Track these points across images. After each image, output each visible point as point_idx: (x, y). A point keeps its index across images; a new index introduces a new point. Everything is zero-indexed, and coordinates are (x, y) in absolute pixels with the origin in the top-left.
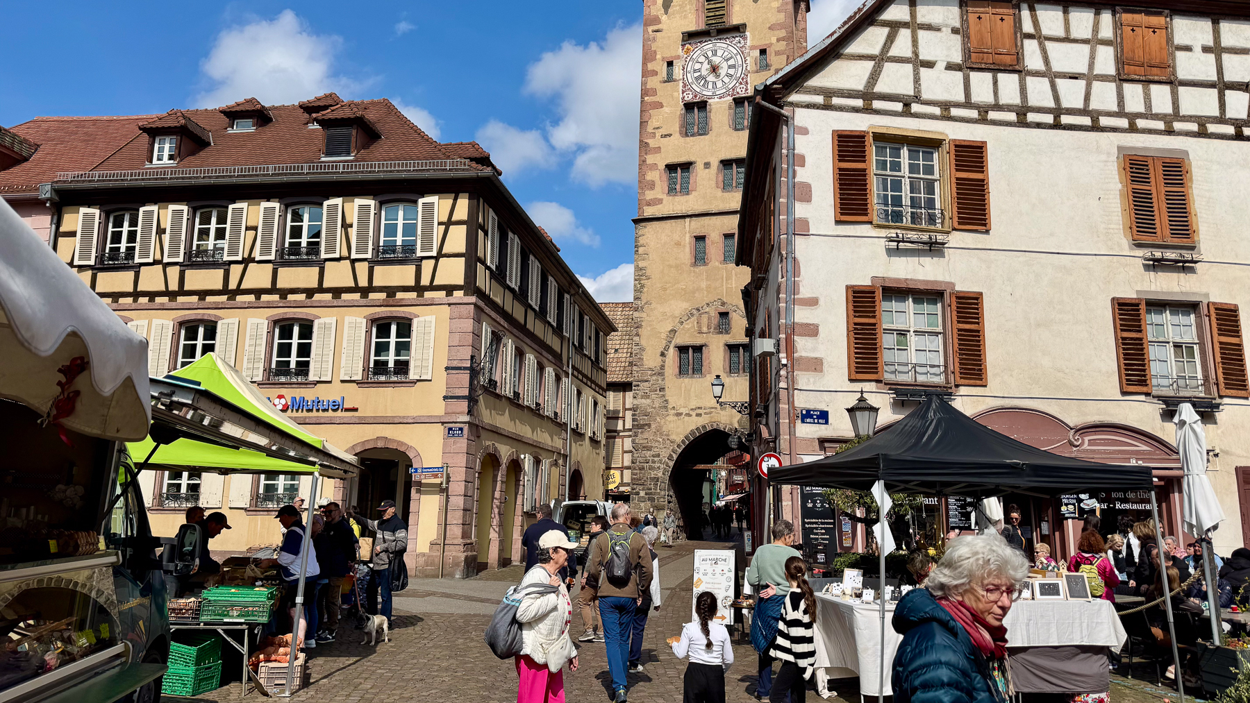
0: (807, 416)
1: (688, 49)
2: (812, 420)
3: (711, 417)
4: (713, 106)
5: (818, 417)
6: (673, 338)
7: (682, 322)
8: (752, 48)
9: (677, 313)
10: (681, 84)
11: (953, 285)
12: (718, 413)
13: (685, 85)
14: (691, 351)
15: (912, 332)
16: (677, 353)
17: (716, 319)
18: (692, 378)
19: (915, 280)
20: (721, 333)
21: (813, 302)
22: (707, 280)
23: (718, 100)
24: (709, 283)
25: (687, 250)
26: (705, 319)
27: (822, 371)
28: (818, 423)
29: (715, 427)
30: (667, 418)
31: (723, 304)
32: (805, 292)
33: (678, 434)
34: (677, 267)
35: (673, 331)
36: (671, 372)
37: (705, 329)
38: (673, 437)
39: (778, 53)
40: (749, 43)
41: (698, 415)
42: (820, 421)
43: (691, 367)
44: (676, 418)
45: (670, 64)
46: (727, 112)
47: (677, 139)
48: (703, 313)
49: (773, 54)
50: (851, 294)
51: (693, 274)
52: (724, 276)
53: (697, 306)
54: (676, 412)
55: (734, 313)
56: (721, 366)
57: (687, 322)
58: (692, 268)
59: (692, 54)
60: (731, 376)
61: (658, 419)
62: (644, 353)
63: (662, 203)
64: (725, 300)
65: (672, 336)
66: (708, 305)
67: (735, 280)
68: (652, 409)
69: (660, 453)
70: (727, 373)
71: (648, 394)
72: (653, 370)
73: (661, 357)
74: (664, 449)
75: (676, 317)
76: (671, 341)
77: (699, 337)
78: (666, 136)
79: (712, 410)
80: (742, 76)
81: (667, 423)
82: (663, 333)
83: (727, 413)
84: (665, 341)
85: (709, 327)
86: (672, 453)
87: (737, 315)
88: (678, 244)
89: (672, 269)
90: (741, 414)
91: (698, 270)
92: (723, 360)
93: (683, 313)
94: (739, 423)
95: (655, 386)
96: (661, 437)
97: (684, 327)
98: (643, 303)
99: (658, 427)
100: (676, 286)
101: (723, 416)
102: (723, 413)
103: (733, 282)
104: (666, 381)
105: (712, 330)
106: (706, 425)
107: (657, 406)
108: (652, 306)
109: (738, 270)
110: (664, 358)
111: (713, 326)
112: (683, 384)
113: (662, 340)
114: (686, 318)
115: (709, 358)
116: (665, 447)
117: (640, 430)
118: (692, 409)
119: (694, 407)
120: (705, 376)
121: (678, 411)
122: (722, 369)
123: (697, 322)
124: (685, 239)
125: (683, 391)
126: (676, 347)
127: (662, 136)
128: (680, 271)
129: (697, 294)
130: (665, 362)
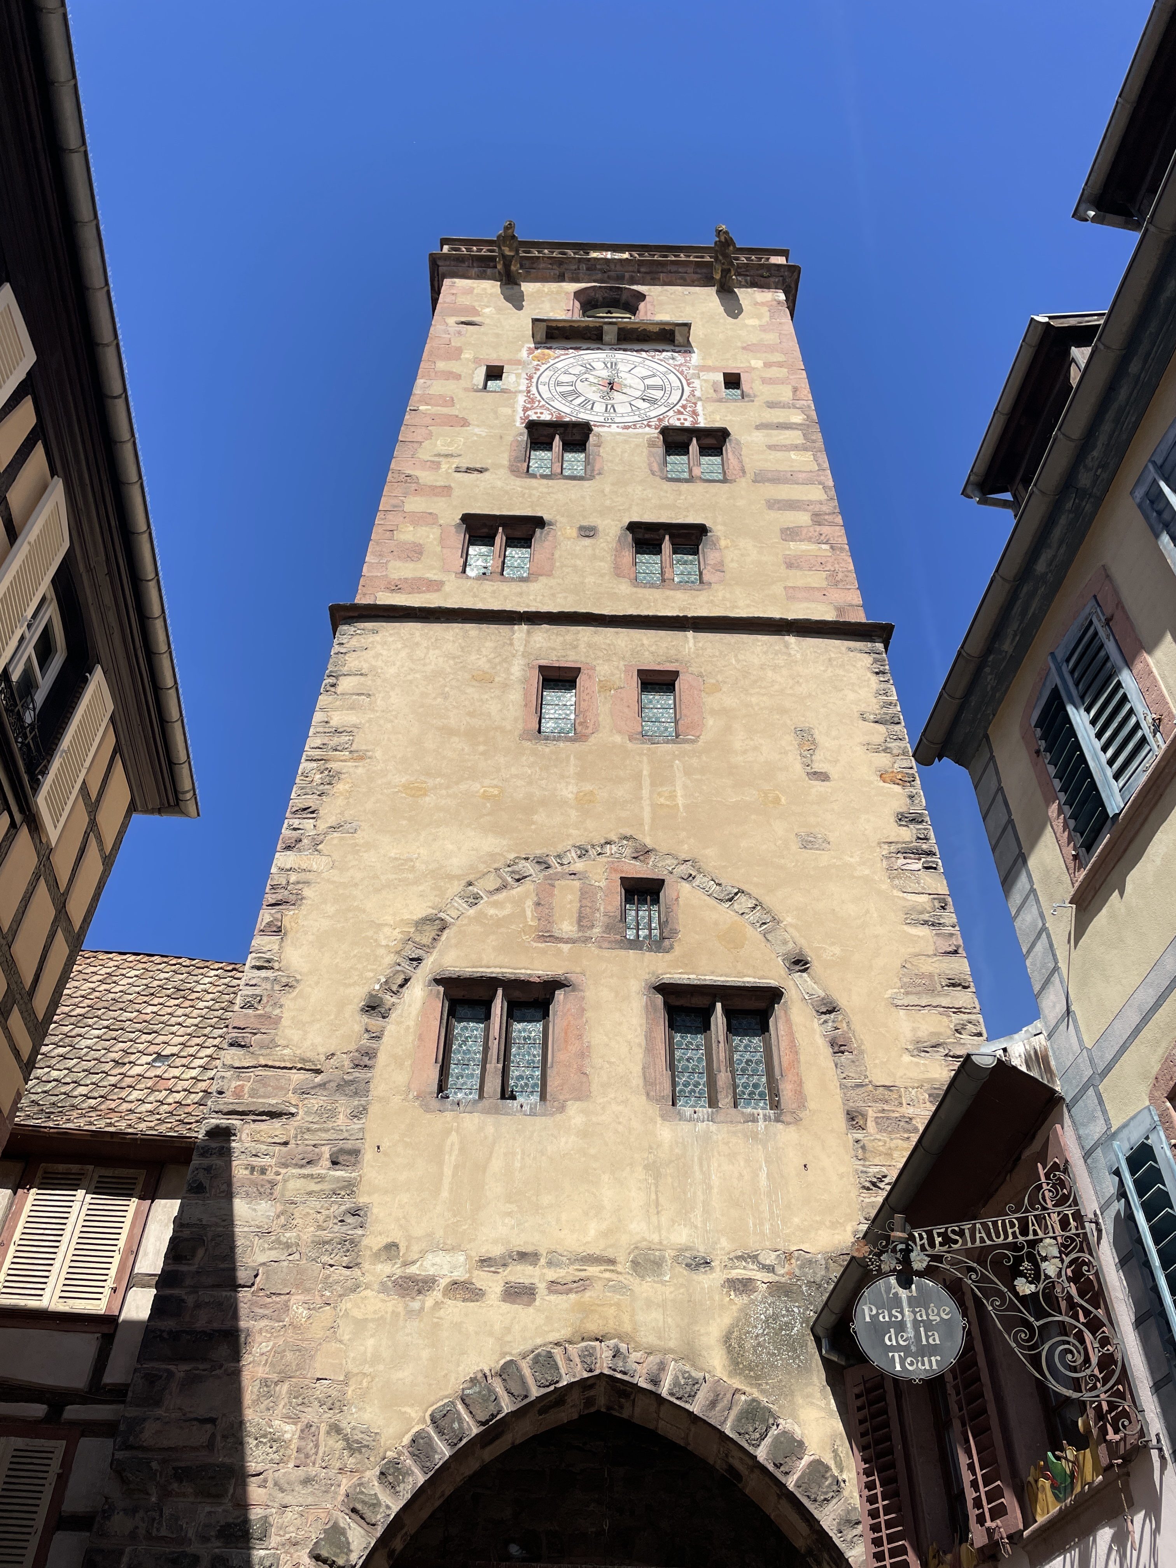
1: (543, 354)
3: (586, 1310)
4: (605, 438)
6: (428, 948)
7: (477, 897)
8: (704, 369)
9: (457, 863)
10: (521, 398)
12: (621, 1288)
13: (532, 401)
14: (499, 1001)
16: (439, 1006)
17: (610, 900)
18: (496, 1111)
20: (634, 945)
22: (581, 776)
23: (620, 430)
24: (588, 787)
26: (566, 897)
29: (604, 1365)
30: (349, 1302)
31: (643, 853)
33: (390, 1404)
34: (471, 734)
35: (435, 926)
36: (401, 1078)
37: (567, 927)
39: (767, 382)
40: (698, 361)
41: (516, 1294)
43: (493, 1073)
44: (396, 1304)
45: (494, 371)
46: (646, 449)
47: (499, 478)
48: (561, 876)
49: (756, 382)
51: (527, 757)
52: (645, 773)
53: (538, 852)
54: (399, 1272)
55: (685, 886)
56: (637, 1069)
57: (495, 897)
58: (528, 744)
59: (552, 362)
60: (681, 1117)
61: (298, 1310)
62: (288, 1000)
63: (438, 590)
64: (649, 842)
65: (426, 940)
66: (583, 853)
67: (685, 787)
68: (273, 1255)
69: (275, 1520)
70: (658, 1100)
71: (270, 1176)
72: (318, 1072)
73: (365, 1019)
74: (300, 1496)
75: (451, 877)
76: (418, 960)
77: (544, 952)
78: (469, 470)
79: (593, 1270)
80: (683, 402)
81: (345, 1332)
82: (386, 930)
83: (668, 1290)
84: (390, 959)
85: (583, 920)
86: (345, 1520)
87: (700, 893)
88: (484, 680)
89: (455, 739)
90: (741, 1300)
91: (547, 750)
92: (639, 1054)
93: (482, 868)
94: (729, 1349)
95: (309, 1137)
96: (293, 1419)
97: (482, 914)
98: (322, 826)
99: (289, 1355)
100: (463, 787)
101: (649, 1304)
102: (645, 1288)
103: (679, 793)
104: (372, 1122)
105: (597, 931)
106: (557, 1352)
107: (308, 1233)
108: (361, 837)
109: (695, 761)
110: (380, 1022)
111: (600, 919)
112: (454, 1137)
113: (381, 951)
114: (492, 882)
115: (580, 1037)
116: (307, 1481)
117: (180, 1370)
118: (485, 1262)
119: (496, 1251)
120: (562, 1109)
121: (413, 1270)
122: (637, 1081)
123: (538, 904)
124: (507, 671)
125: (448, 1171)
126: (438, 981)
127: (458, 470)
128: (481, 748)
129: (540, 817)
130: (378, 1038)
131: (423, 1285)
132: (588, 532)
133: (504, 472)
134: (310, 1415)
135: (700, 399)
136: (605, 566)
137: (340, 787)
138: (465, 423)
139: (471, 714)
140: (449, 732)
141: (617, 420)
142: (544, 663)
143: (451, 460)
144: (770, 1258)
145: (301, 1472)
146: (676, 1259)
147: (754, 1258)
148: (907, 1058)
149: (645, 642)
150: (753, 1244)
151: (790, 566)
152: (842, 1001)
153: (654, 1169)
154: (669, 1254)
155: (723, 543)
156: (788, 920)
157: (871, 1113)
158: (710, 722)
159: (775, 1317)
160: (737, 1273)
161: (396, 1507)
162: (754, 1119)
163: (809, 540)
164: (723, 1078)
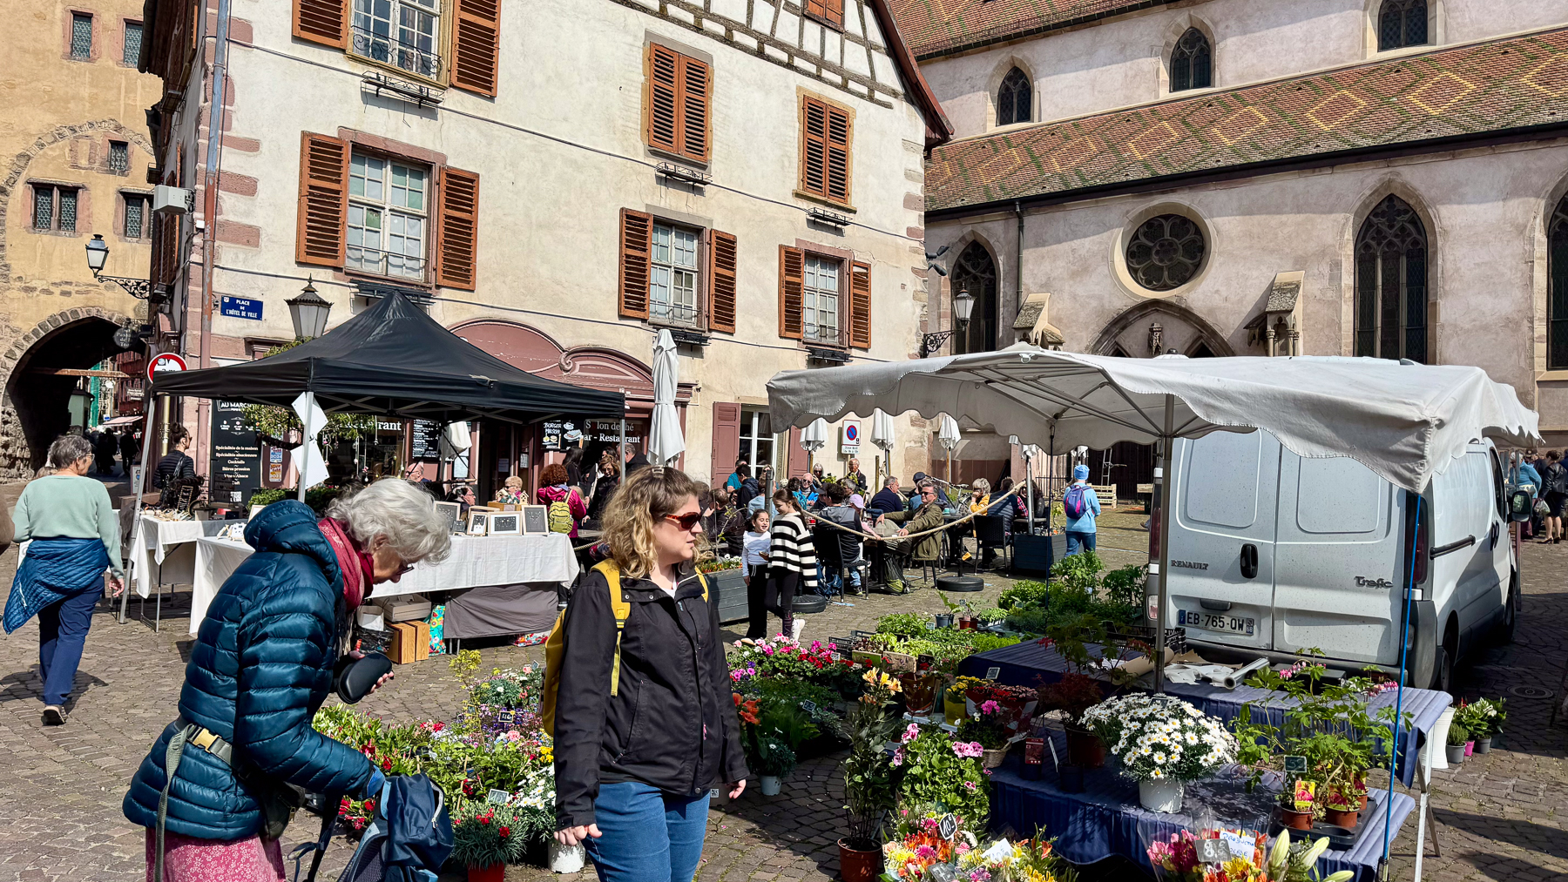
0: (230, 305)
2: (237, 313)
3: (88, 299)
5: (248, 309)
6: (23, 168)
7: (43, 145)
9: (33, 129)
11: (445, 158)
12: (98, 294)
14: (56, 193)
15: (387, 210)
16: (31, 192)
17: (105, 150)
18: (56, 235)
19: (398, 143)
20: (113, 172)
21: (252, 146)
22: (92, 85)
24: (95, 91)
25: (58, 29)
26: (84, 147)
27: (257, 246)
28: (247, 317)
29: (94, 313)
30: (7, 293)
31: (118, 128)
32: (238, 129)
33: (25, 320)
34: (36, 53)
35: (25, 157)
36: (17, 221)
37: (84, 162)
38: (15, 324)
41: (65, 293)
42: (250, 314)
43: (55, 218)
44: (23, 294)
48: (81, 137)
50: (308, 144)
51: (65, 71)
52: (123, 85)
53: (71, 124)
54: (23, 285)
55: (138, 146)
56: (111, 224)
57: (51, 146)
58: (66, 61)
60: (127, 241)
64: (122, 123)
65: (22, 165)
66: (91, 124)
67: (142, 94)
70: (119, 235)
75: (31, 135)
76: (20, 173)
77: (73, 173)
79: (90, 288)
81: (7, 301)
82: (4, 158)
83: (116, 295)
84: (7, 171)
85: (91, 160)
86: (14, 348)
87: (143, 150)
88: (40, 17)
89: (27, 55)
91: (75, 66)
92: (112, 217)
93: (45, 131)
94: (135, 311)
97: (45, 153)
100: (33, 84)
101: (110, 298)
102: (109, 294)
103: (138, 98)
104: (7, 236)
105: (96, 165)
106: (79, 310)
109: (147, 81)
110: (6, 198)
111: (99, 160)
112: (40, 242)
113: (3, 168)
114: (50, 139)
115: (89, 207)
118: (54, 284)
119: (57, 281)
120: (81, 236)
121: (28, 285)
122: (111, 227)
123: (71, 150)
124: (53, 12)
125: (38, 255)
126: (29, 183)
128: (41, 62)
129: (72, 105)
131: (33, 289)
139: (35, 40)
140: (25, 51)
142: (74, 8)
153: (114, 258)
161: (29, 346)
164: (144, 227)
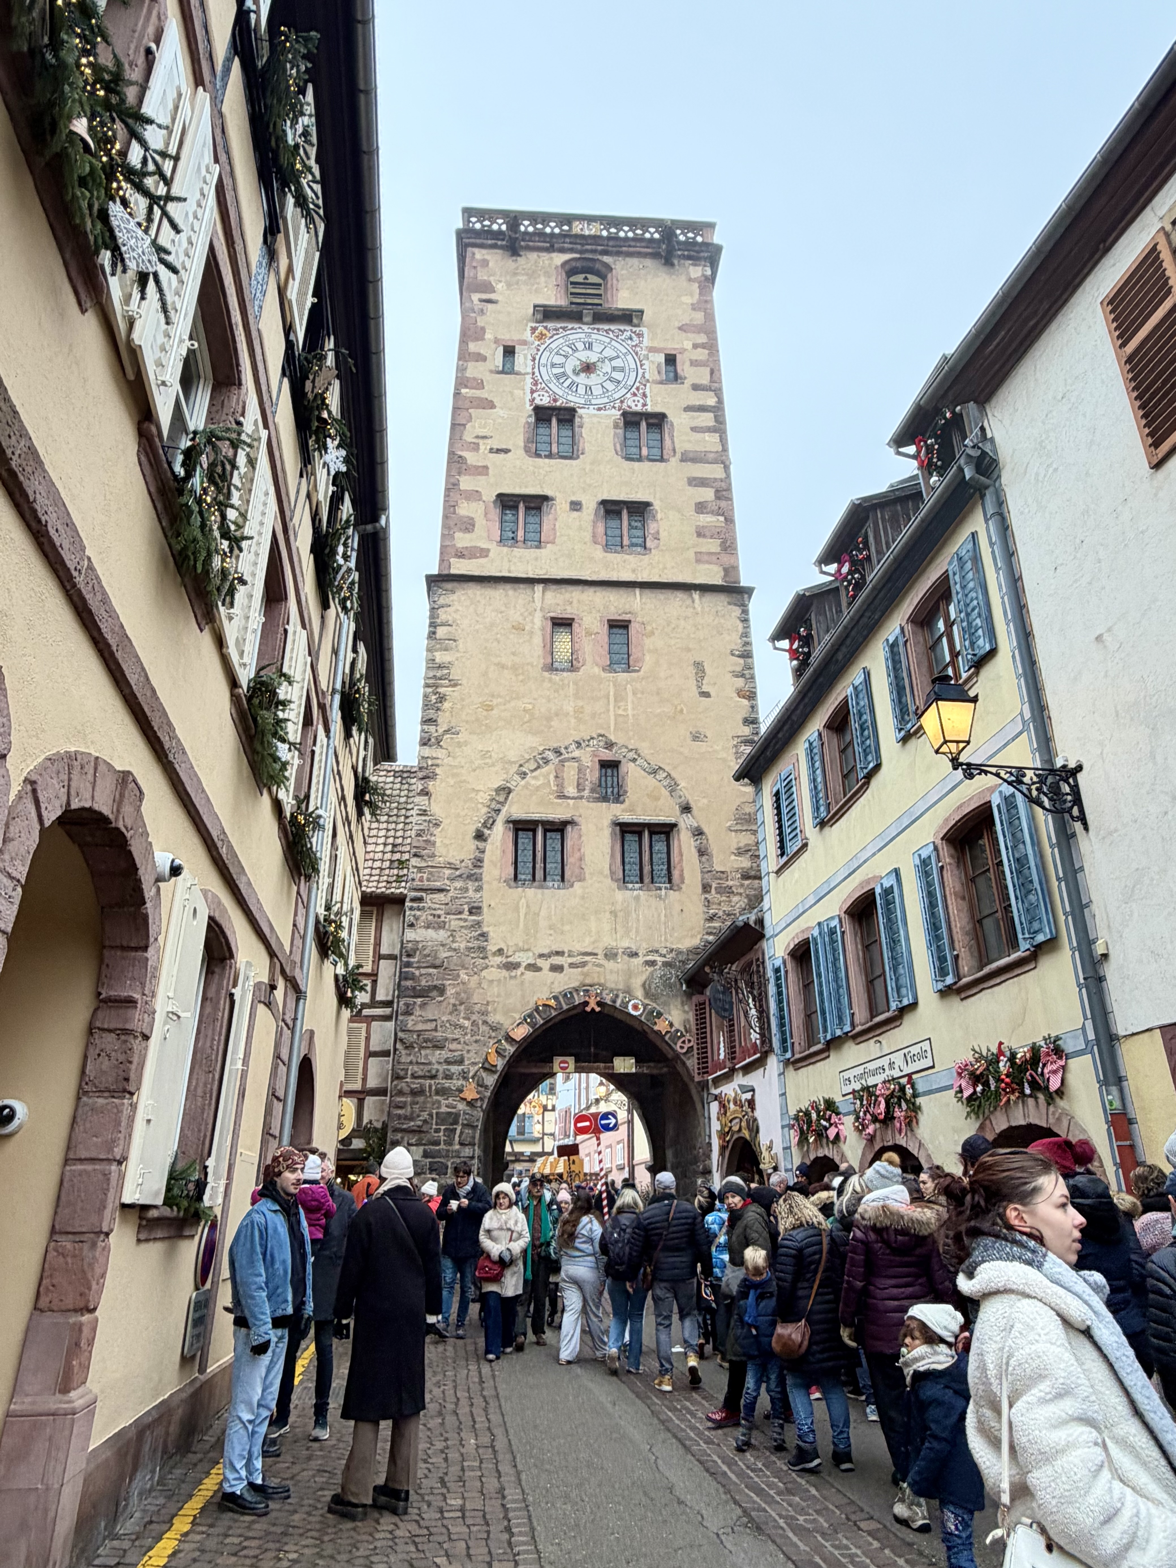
1: (541, 334)
3: (586, 975)
4: (586, 420)
6: (503, 804)
7: (525, 774)
8: (652, 350)
9: (512, 755)
10: (529, 380)
12: (600, 965)
13: (536, 383)
14: (540, 832)
16: (510, 834)
17: (593, 775)
18: (541, 887)
20: (605, 799)
22: (576, 696)
23: (596, 412)
24: (580, 703)
25: (536, 640)
26: (570, 772)
30: (484, 973)
31: (610, 745)
33: (506, 1012)
34: (514, 668)
35: (505, 791)
36: (496, 873)
37: (571, 791)
39: (694, 363)
40: (646, 342)
41: (557, 969)
43: (539, 865)
44: (504, 973)
45: (509, 352)
46: (612, 432)
47: (518, 457)
48: (568, 760)
49: (688, 363)
51: (547, 684)
52: (612, 693)
53: (555, 745)
54: (505, 961)
55: (631, 764)
56: (607, 866)
57: (534, 774)
58: (546, 674)
59: (548, 342)
60: (627, 889)
61: (463, 976)
62: (437, 831)
63: (487, 556)
64: (613, 738)
65: (502, 799)
66: (579, 744)
67: (633, 702)
68: (450, 954)
69: (466, 1055)
70: (617, 880)
71: (442, 919)
72: (457, 869)
73: (477, 843)
74: (474, 1047)
75: (511, 763)
76: (499, 810)
77: (560, 805)
78: (498, 451)
79: (587, 958)
80: (637, 384)
81: (485, 985)
82: (481, 793)
83: (620, 966)
84: (485, 810)
85: (580, 787)
87: (639, 769)
88: (519, 628)
89: (506, 672)
90: (650, 969)
91: (557, 678)
92: (608, 857)
93: (527, 757)
94: (645, 988)
95: (459, 902)
96: (469, 1019)
97: (528, 783)
98: (441, 731)
99: (462, 995)
100: (513, 704)
101: (611, 972)
102: (610, 965)
103: (630, 707)
104: (485, 893)
105: (586, 793)
106: (574, 991)
107: (463, 945)
108: (461, 737)
109: (638, 685)
110: (483, 844)
111: (588, 786)
112: (523, 900)
113: (480, 806)
114: (533, 766)
115: (579, 850)
116: (476, 1041)
117: (419, 1001)
118: (541, 956)
119: (546, 951)
120: (572, 886)
121: (510, 959)
122: (607, 872)
123: (557, 777)
124: (532, 622)
125: (522, 917)
126: (508, 822)
127: (491, 451)
128: (521, 677)
129: (555, 723)
130: (483, 852)
131: (515, 966)
132: (576, 506)
133: (521, 452)
134: (474, 1017)
135: (648, 381)
136: (587, 536)
137: (446, 705)
138: (492, 406)
139: (514, 654)
140: (503, 667)
141: (593, 402)
142: (553, 615)
143: (486, 441)
144: (664, 951)
145: (474, 1038)
146: (623, 953)
147: (657, 951)
148: (733, 857)
149: (612, 598)
150: (656, 945)
151: (699, 534)
152: (706, 830)
153: (614, 913)
154: (620, 951)
155: (659, 516)
156: (683, 784)
157: (714, 885)
158: (647, 658)
159: (665, 975)
160: (650, 958)
162: (660, 889)
163: (712, 512)
164: (647, 869)
